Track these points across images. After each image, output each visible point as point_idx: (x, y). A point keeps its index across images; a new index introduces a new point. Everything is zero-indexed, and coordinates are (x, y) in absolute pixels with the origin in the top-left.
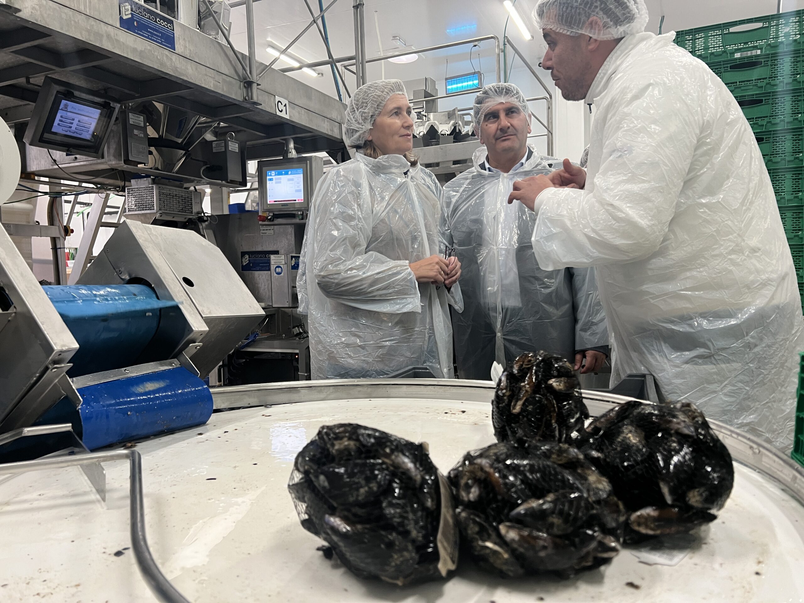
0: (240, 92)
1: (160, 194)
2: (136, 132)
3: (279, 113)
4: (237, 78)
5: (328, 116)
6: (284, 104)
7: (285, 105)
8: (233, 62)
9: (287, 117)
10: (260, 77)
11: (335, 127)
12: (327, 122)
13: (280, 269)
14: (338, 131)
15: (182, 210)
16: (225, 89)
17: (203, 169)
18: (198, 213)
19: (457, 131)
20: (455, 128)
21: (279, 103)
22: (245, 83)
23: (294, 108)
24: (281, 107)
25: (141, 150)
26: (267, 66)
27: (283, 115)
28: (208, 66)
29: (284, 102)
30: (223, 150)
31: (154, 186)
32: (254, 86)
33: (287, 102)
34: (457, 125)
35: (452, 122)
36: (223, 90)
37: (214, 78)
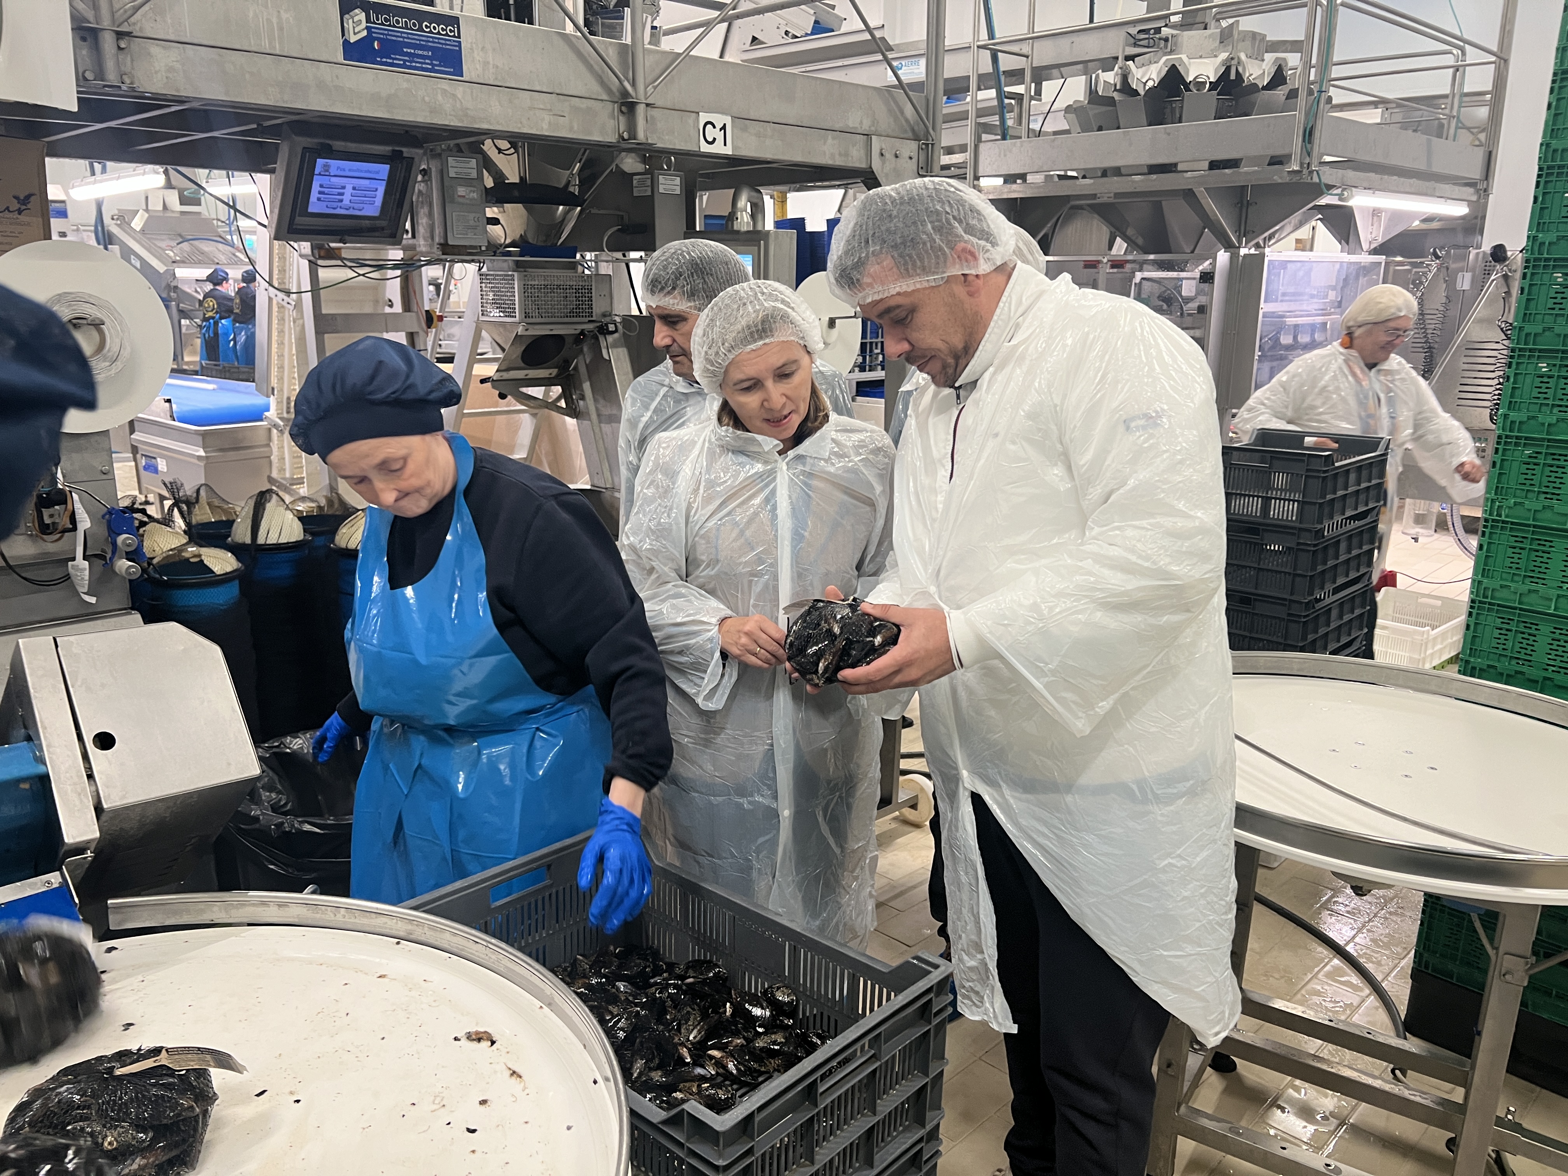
0: (611, 124)
1: (525, 289)
2: (461, 191)
3: (705, 148)
4: (605, 97)
5: (837, 126)
6: (719, 126)
7: (724, 128)
8: (596, 67)
9: (728, 151)
10: (655, 88)
11: (854, 145)
12: (834, 138)
14: (862, 153)
15: (573, 313)
16: (576, 128)
17: (609, 232)
18: (604, 315)
19: (1233, 76)
20: (1228, 69)
21: (709, 127)
22: (623, 104)
23: (745, 129)
24: (710, 133)
25: (472, 223)
26: (679, 55)
27: (718, 149)
28: (538, 88)
29: (719, 120)
30: (649, 193)
31: (516, 274)
32: (641, 109)
33: (728, 120)
34: (1234, 62)
35: (1224, 56)
36: (571, 129)
37: (551, 110)
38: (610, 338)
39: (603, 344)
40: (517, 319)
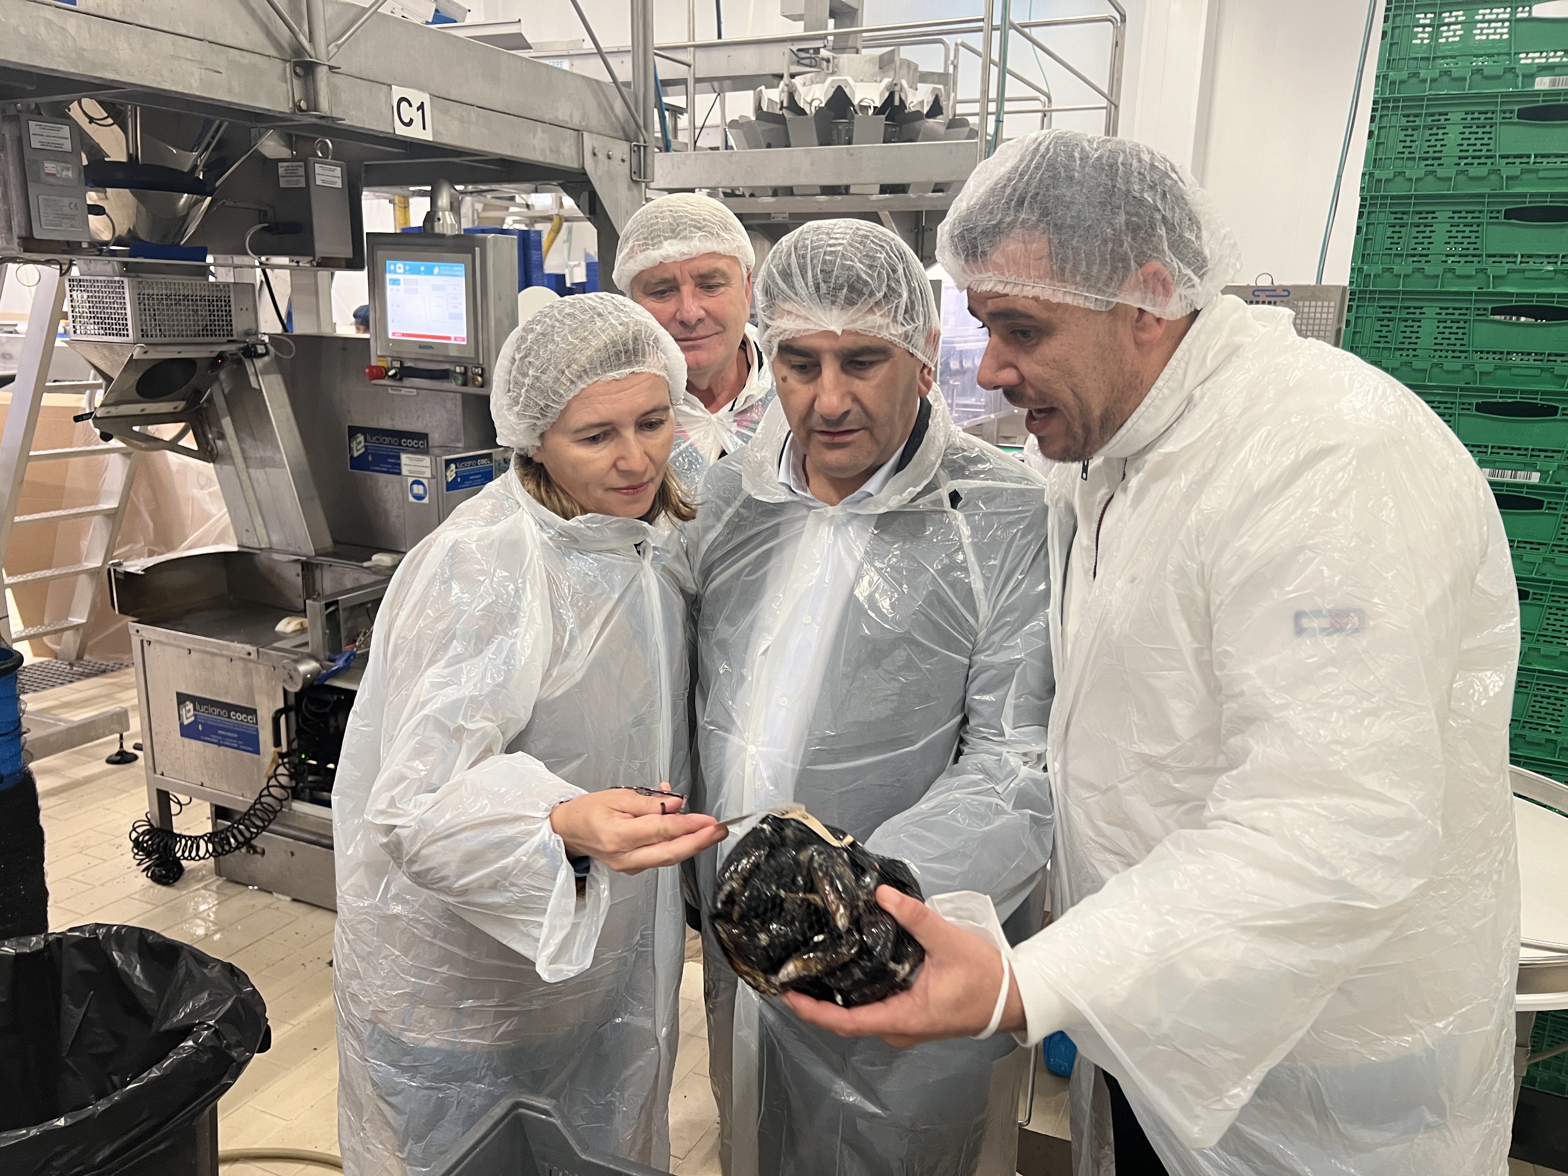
0: (282, 89)
1: (140, 301)
2: (50, 167)
3: (401, 131)
4: (272, 52)
5: (547, 117)
6: (416, 104)
7: (421, 107)
8: (259, 12)
9: (427, 136)
10: (339, 47)
11: (565, 141)
12: (543, 131)
13: (421, 487)
14: (574, 151)
15: (206, 331)
16: (236, 89)
17: (252, 231)
18: (248, 333)
19: (897, 102)
20: (892, 95)
21: (404, 104)
22: (296, 64)
23: (445, 111)
24: (407, 112)
25: (67, 210)
26: (364, 10)
27: (415, 132)
28: (183, 31)
29: (417, 97)
30: (303, 184)
31: (126, 280)
32: (322, 73)
33: (426, 98)
34: (897, 88)
35: (887, 81)
36: (230, 90)
37: (201, 62)
38: (259, 363)
39: (250, 370)
40: (131, 338)
